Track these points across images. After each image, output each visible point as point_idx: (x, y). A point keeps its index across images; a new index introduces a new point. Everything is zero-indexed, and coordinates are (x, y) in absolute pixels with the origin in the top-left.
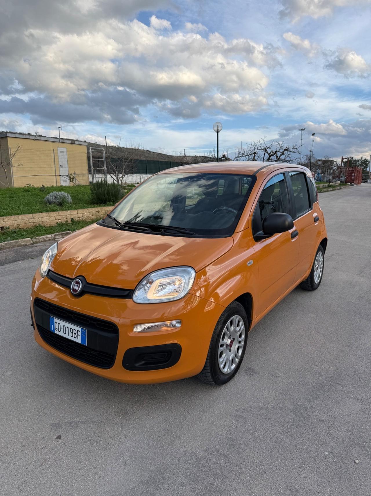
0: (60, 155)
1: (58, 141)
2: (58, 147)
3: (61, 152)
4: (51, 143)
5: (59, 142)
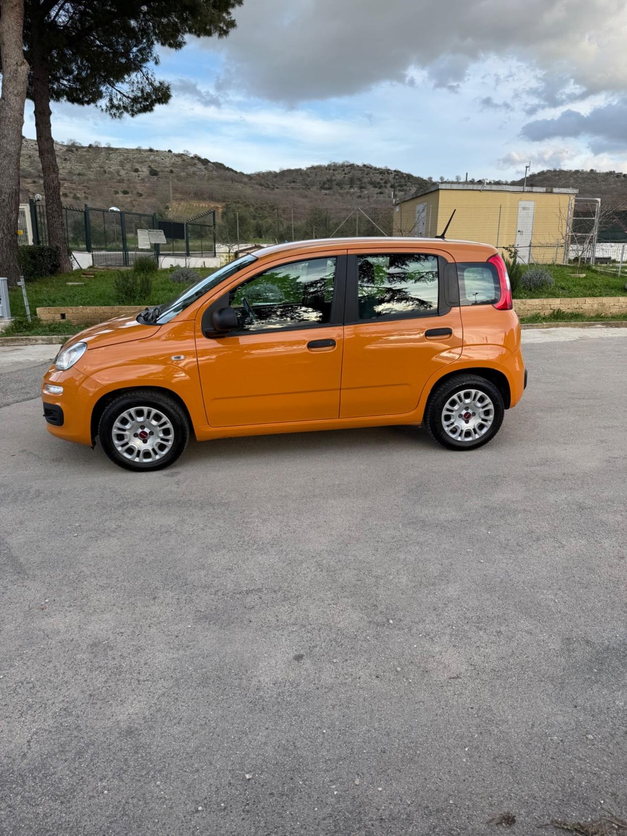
0: (521, 213)
1: (522, 190)
2: (520, 199)
3: (524, 208)
4: (508, 194)
5: (523, 192)
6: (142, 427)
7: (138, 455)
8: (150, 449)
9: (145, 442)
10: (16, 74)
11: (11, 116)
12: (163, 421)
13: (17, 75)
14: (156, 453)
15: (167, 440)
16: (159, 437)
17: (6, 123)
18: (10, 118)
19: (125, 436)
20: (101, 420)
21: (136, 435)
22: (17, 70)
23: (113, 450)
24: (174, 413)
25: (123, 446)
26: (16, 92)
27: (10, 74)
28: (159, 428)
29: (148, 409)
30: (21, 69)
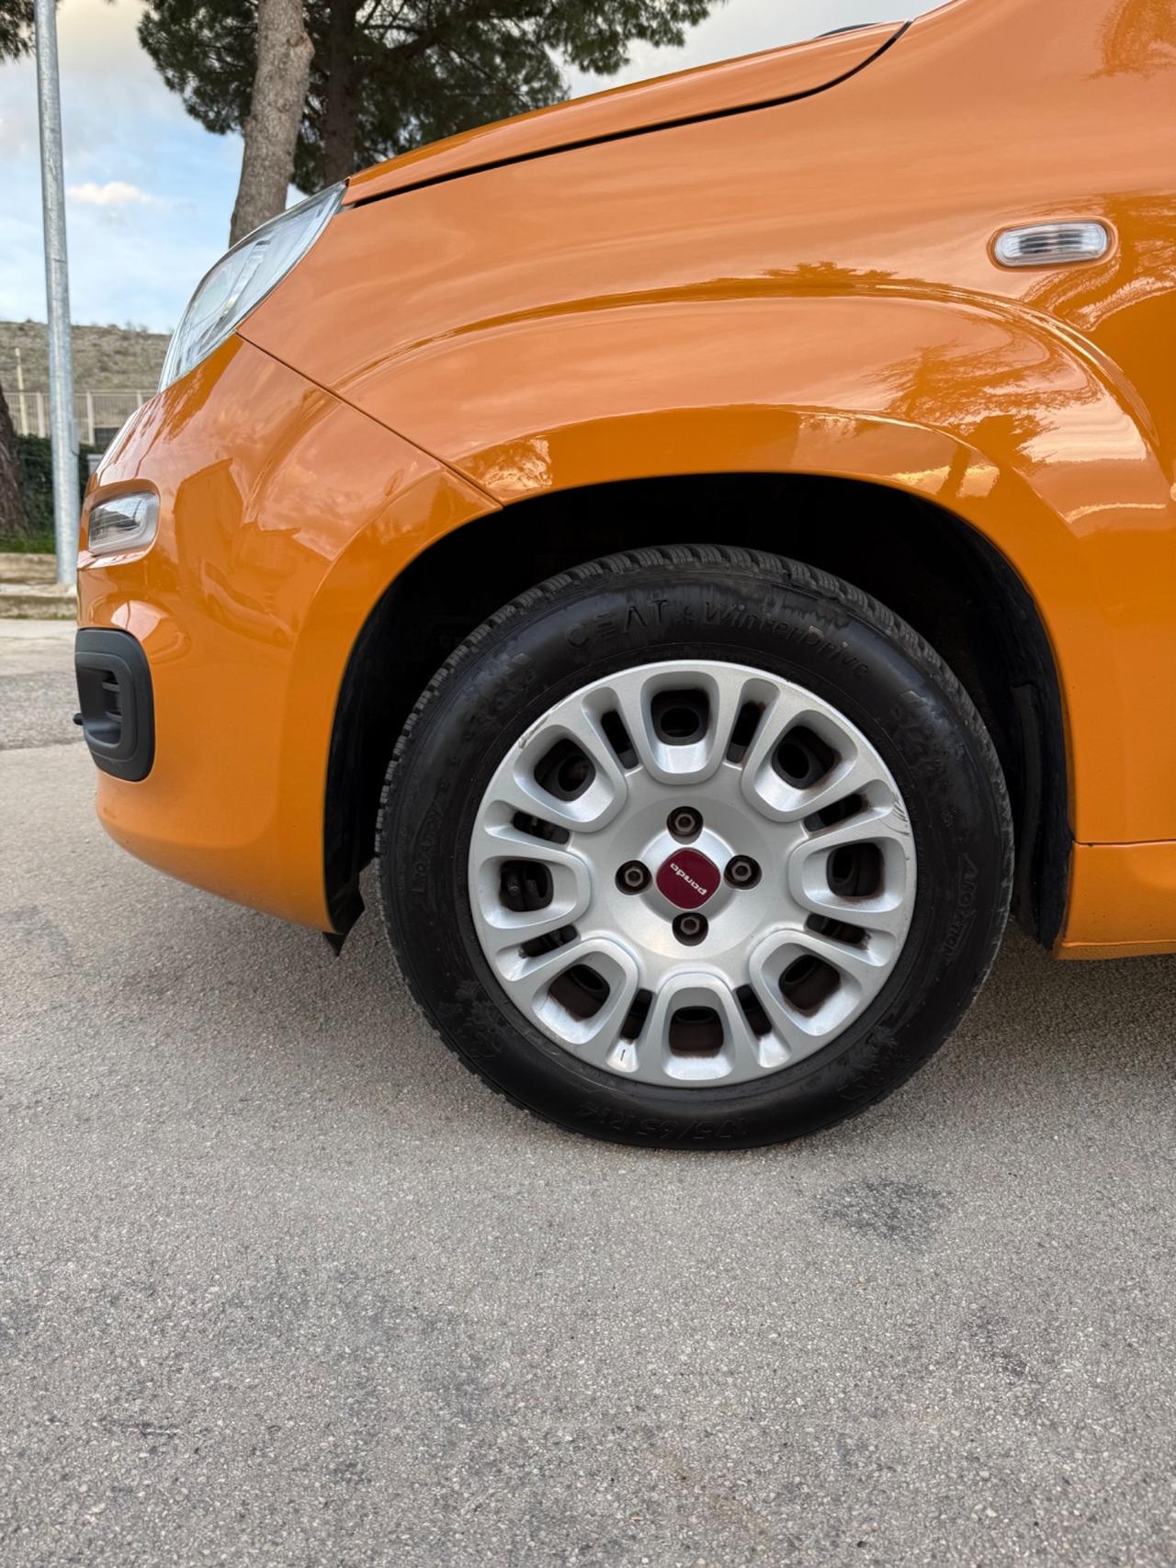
6: (685, 821)
7: (632, 1028)
8: (723, 986)
9: (690, 930)
10: (285, 63)
11: (267, 155)
12: (844, 781)
13: (287, 66)
14: (760, 1023)
15: (853, 936)
16: (796, 902)
17: (256, 170)
18: (264, 160)
19: (558, 879)
20: (401, 744)
21: (631, 878)
22: (287, 55)
23: (469, 974)
24: (941, 724)
25: (536, 948)
26: (281, 102)
27: (273, 63)
28: (804, 842)
29: (751, 684)
30: (296, 54)
